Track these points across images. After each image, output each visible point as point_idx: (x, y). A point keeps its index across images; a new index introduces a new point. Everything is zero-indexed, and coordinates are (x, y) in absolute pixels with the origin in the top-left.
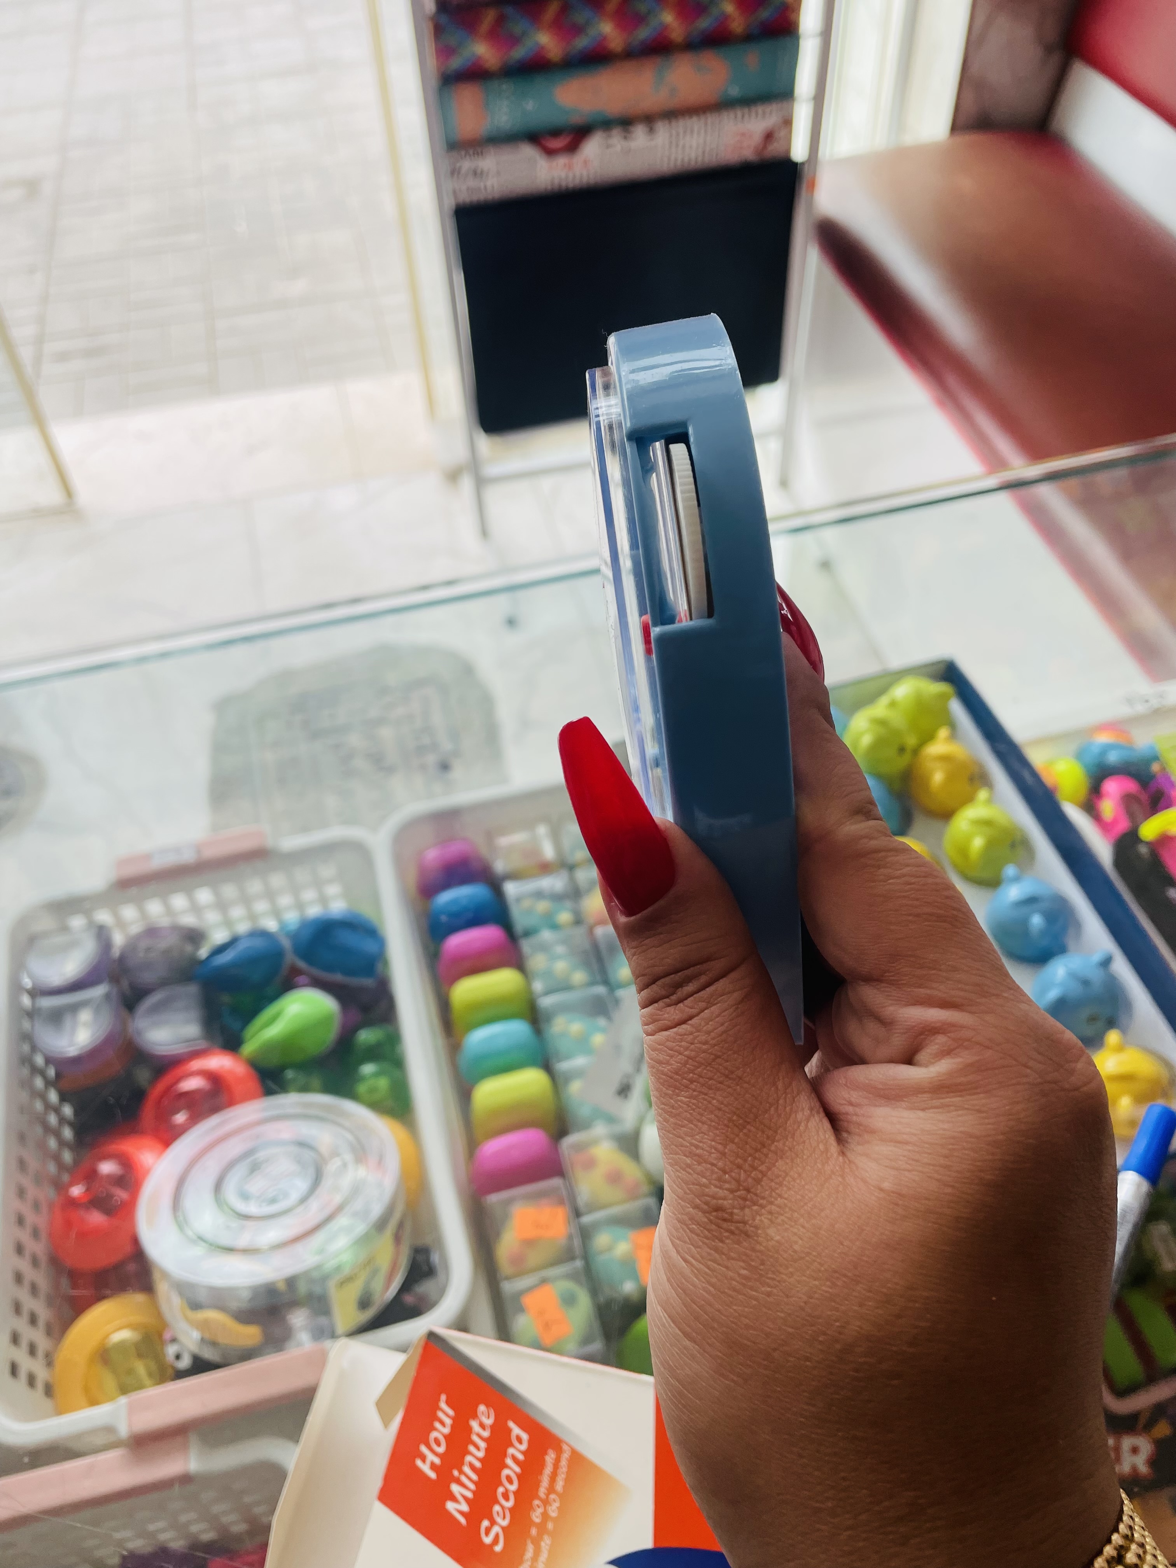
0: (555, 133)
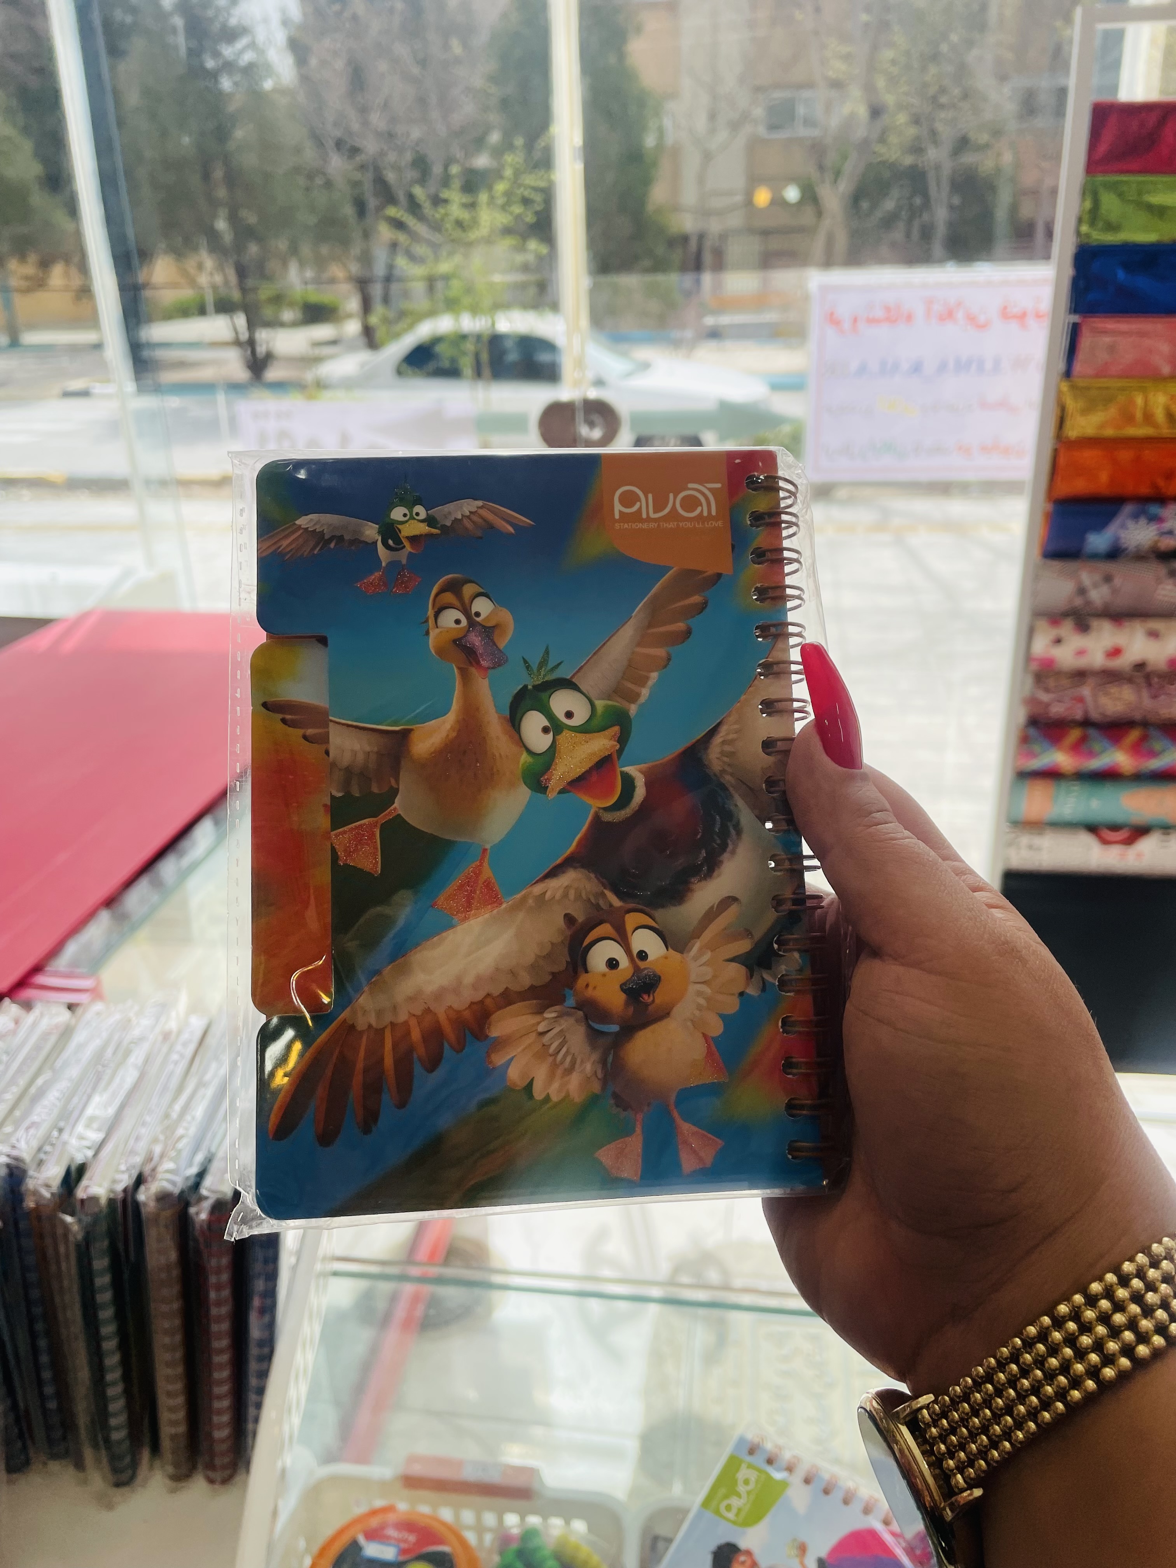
0: (1115, 827)
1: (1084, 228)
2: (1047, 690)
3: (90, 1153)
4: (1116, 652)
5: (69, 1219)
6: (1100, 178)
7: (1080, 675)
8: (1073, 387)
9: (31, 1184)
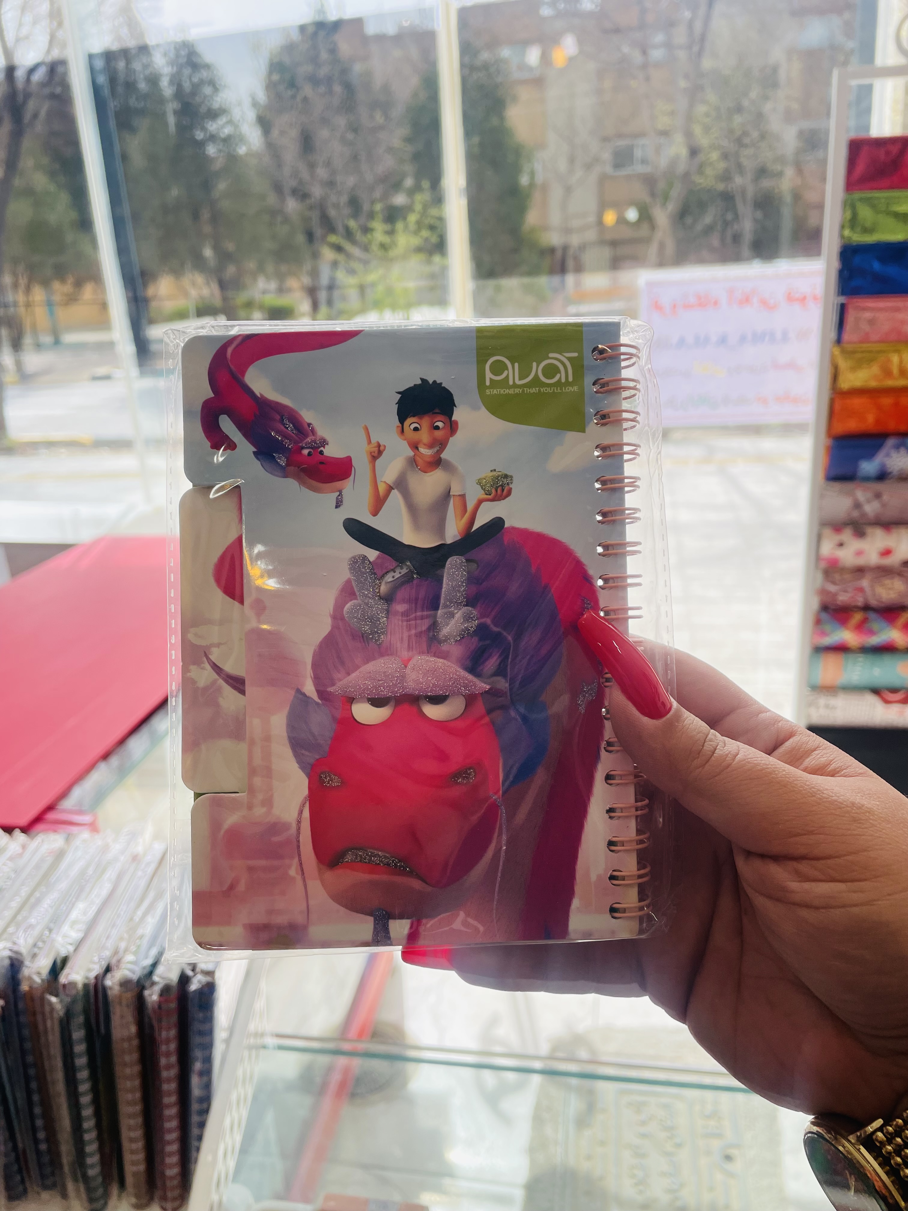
0: (894, 690)
1: (847, 232)
2: (834, 583)
3: (71, 949)
4: (887, 552)
5: (54, 999)
6: (857, 195)
7: (860, 571)
8: (843, 352)
9: (26, 972)
